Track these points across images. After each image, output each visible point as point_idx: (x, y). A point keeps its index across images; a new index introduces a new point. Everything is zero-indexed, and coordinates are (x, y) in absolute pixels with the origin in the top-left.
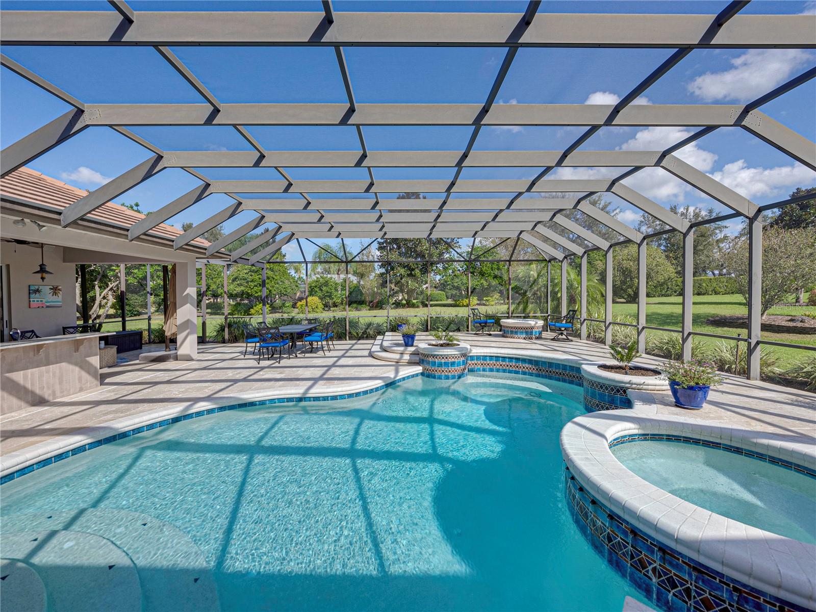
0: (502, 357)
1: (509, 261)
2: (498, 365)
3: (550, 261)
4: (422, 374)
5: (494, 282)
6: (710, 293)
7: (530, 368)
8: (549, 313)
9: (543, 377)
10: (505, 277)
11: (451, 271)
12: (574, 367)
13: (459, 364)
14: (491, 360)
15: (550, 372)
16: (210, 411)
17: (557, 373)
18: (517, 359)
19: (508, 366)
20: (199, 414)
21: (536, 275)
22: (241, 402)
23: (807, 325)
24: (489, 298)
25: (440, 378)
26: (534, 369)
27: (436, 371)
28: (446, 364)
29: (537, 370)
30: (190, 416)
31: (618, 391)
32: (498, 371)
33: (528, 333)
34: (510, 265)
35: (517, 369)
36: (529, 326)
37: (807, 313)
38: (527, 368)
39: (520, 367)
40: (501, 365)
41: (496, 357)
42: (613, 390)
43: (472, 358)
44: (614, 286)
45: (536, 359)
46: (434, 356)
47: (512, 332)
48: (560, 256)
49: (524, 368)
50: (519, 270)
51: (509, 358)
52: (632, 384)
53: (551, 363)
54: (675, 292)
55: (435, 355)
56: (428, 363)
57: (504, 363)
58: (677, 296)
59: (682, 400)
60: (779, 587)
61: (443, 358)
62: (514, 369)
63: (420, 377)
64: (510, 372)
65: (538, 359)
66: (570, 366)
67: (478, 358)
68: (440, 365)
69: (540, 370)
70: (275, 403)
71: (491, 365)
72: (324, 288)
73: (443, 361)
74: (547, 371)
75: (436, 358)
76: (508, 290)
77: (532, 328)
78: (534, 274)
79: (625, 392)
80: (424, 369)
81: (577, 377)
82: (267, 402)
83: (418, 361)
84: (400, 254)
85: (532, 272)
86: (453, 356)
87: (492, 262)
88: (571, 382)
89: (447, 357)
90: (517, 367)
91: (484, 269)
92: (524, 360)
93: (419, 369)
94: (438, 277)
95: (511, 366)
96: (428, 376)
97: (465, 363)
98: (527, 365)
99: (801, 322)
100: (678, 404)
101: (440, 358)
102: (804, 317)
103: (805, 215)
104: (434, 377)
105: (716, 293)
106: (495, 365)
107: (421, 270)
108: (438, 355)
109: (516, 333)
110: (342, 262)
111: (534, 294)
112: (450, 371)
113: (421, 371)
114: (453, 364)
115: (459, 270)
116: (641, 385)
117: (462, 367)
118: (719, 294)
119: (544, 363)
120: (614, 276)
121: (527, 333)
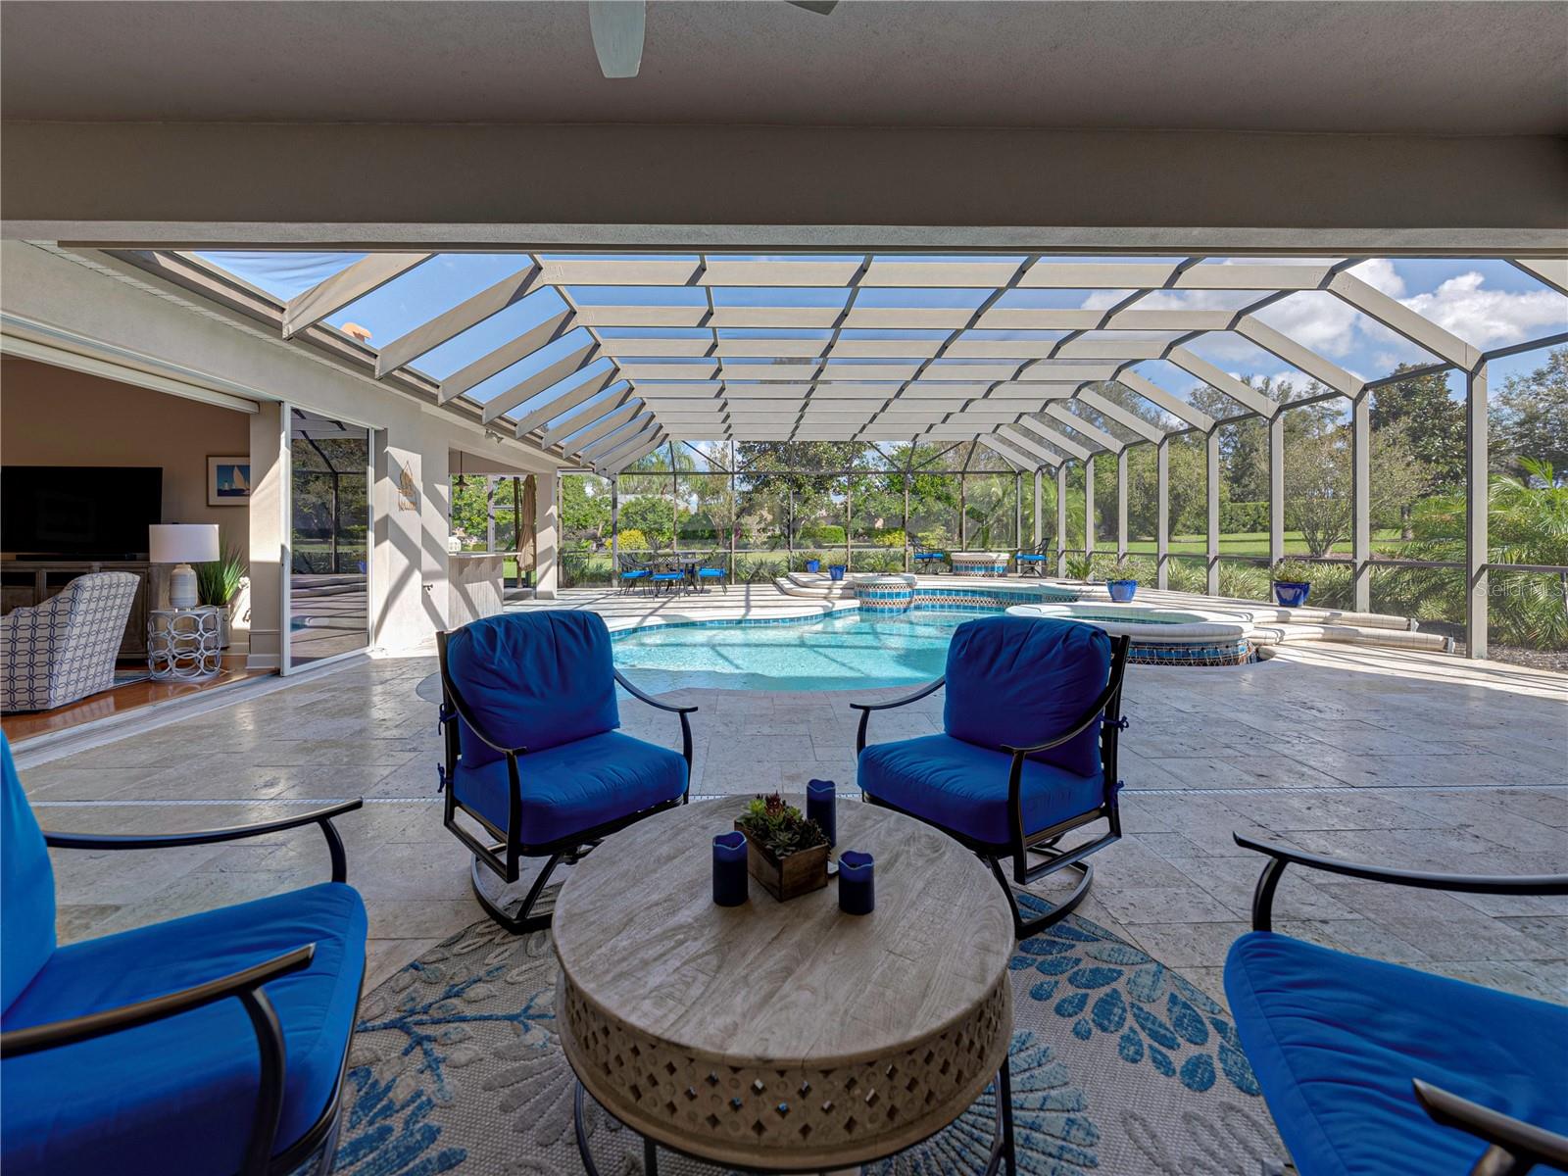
1: (963, 473)
3: (1019, 474)
4: (860, 609)
5: (939, 506)
8: (1019, 547)
10: (957, 497)
11: (863, 488)
13: (904, 596)
14: (941, 594)
16: (659, 627)
18: (974, 592)
19: (962, 600)
20: (651, 628)
21: (1000, 493)
25: (882, 611)
26: (993, 600)
27: (877, 603)
28: (890, 595)
29: (997, 602)
30: (643, 629)
32: (950, 607)
33: (989, 569)
34: (963, 479)
35: (973, 604)
36: (990, 559)
38: (985, 602)
39: (977, 601)
40: (954, 600)
41: (947, 590)
43: (919, 592)
44: (1131, 515)
45: (996, 591)
46: (875, 586)
47: (967, 568)
48: (1032, 467)
49: (981, 602)
50: (975, 486)
53: (1013, 592)
54: (1244, 526)
56: (868, 595)
58: (1260, 531)
61: (886, 587)
62: (970, 604)
63: (857, 612)
64: (965, 608)
65: (999, 590)
67: (926, 592)
68: (883, 596)
69: (1001, 602)
71: (942, 600)
72: (650, 516)
73: (886, 591)
75: (879, 587)
76: (961, 514)
77: (994, 562)
78: (997, 490)
79: (1076, 600)
80: (862, 603)
83: (853, 595)
84: (779, 460)
85: (994, 490)
86: (897, 586)
87: (933, 475)
89: (890, 586)
90: (974, 601)
91: (919, 485)
92: (982, 593)
93: (856, 603)
94: (841, 499)
95: (966, 600)
96: (868, 610)
97: (911, 595)
98: (985, 598)
100: (1114, 599)
101: (882, 587)
104: (875, 611)
107: (814, 486)
109: (973, 569)
110: (727, 473)
111: (999, 520)
113: (858, 605)
114: (898, 595)
115: (877, 487)
117: (908, 599)
119: (1006, 594)
120: (1131, 498)
121: (986, 569)
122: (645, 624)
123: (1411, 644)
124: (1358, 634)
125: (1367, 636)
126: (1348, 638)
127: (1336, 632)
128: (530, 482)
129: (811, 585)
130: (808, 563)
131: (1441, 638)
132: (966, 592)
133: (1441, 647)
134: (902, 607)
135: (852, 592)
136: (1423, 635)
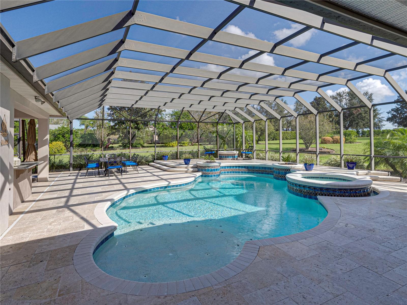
0: (232, 166)
1: (217, 123)
2: (231, 170)
3: (235, 123)
6: (285, 139)
7: (245, 170)
8: (235, 148)
9: (250, 173)
12: (263, 167)
15: (254, 170)
16: (133, 194)
17: (256, 170)
18: (239, 167)
19: (235, 170)
21: (227, 130)
22: (143, 190)
23: (323, 151)
24: (185, 142)
25: (211, 176)
26: (246, 170)
27: (210, 173)
28: (214, 170)
29: (248, 170)
31: (288, 170)
35: (239, 171)
36: (234, 154)
37: (322, 146)
38: (243, 170)
39: (241, 170)
40: (232, 170)
41: (230, 166)
42: (286, 170)
43: (222, 168)
45: (247, 166)
47: (226, 157)
49: (242, 170)
51: (236, 166)
52: (292, 167)
53: (254, 167)
54: (271, 138)
55: (209, 166)
56: (206, 170)
57: (233, 169)
58: (272, 140)
59: (308, 169)
60: (339, 186)
61: (213, 167)
62: (238, 171)
63: (200, 177)
64: (236, 172)
65: (248, 166)
66: (262, 167)
68: (212, 170)
69: (249, 170)
70: (155, 190)
71: (228, 170)
73: (213, 168)
74: (252, 170)
75: (210, 167)
79: (290, 170)
80: (203, 173)
81: (265, 171)
82: (152, 189)
83: (197, 171)
85: (225, 129)
88: (263, 173)
90: (239, 170)
92: (242, 167)
93: (200, 174)
95: (236, 170)
96: (205, 176)
97: (220, 169)
98: (243, 169)
99: (321, 150)
100: (307, 170)
101: (211, 167)
102: (322, 148)
103: (319, 107)
104: (209, 176)
105: (287, 139)
106: (229, 170)
108: (210, 166)
109: (228, 157)
111: (227, 139)
112: (216, 173)
113: (201, 175)
114: (217, 169)
116: (294, 167)
117: (220, 171)
118: (288, 139)
119: (251, 167)
122: (129, 194)
123: (392, 180)
124: (379, 178)
125: (381, 178)
126: (376, 179)
127: (373, 178)
128: (32, 123)
129: (176, 167)
130: (163, 156)
131: (400, 178)
132: (236, 167)
133: (399, 181)
134: (218, 174)
135: (197, 169)
136: (392, 177)
